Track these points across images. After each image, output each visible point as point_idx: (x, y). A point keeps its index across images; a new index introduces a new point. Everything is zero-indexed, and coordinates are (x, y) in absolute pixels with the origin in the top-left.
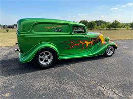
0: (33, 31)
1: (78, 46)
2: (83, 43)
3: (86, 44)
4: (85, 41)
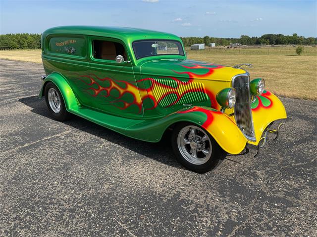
1: (108, 95)
2: (122, 91)
3: (133, 95)
4: (126, 84)
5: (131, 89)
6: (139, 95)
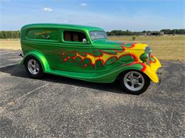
2: (83, 58)
4: (86, 54)
5: (89, 56)
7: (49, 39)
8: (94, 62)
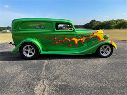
0: (20, 28)
1: (63, 43)
2: (70, 41)
3: (74, 41)
4: (72, 38)
6: (76, 41)
7: (43, 29)
8: (76, 42)
